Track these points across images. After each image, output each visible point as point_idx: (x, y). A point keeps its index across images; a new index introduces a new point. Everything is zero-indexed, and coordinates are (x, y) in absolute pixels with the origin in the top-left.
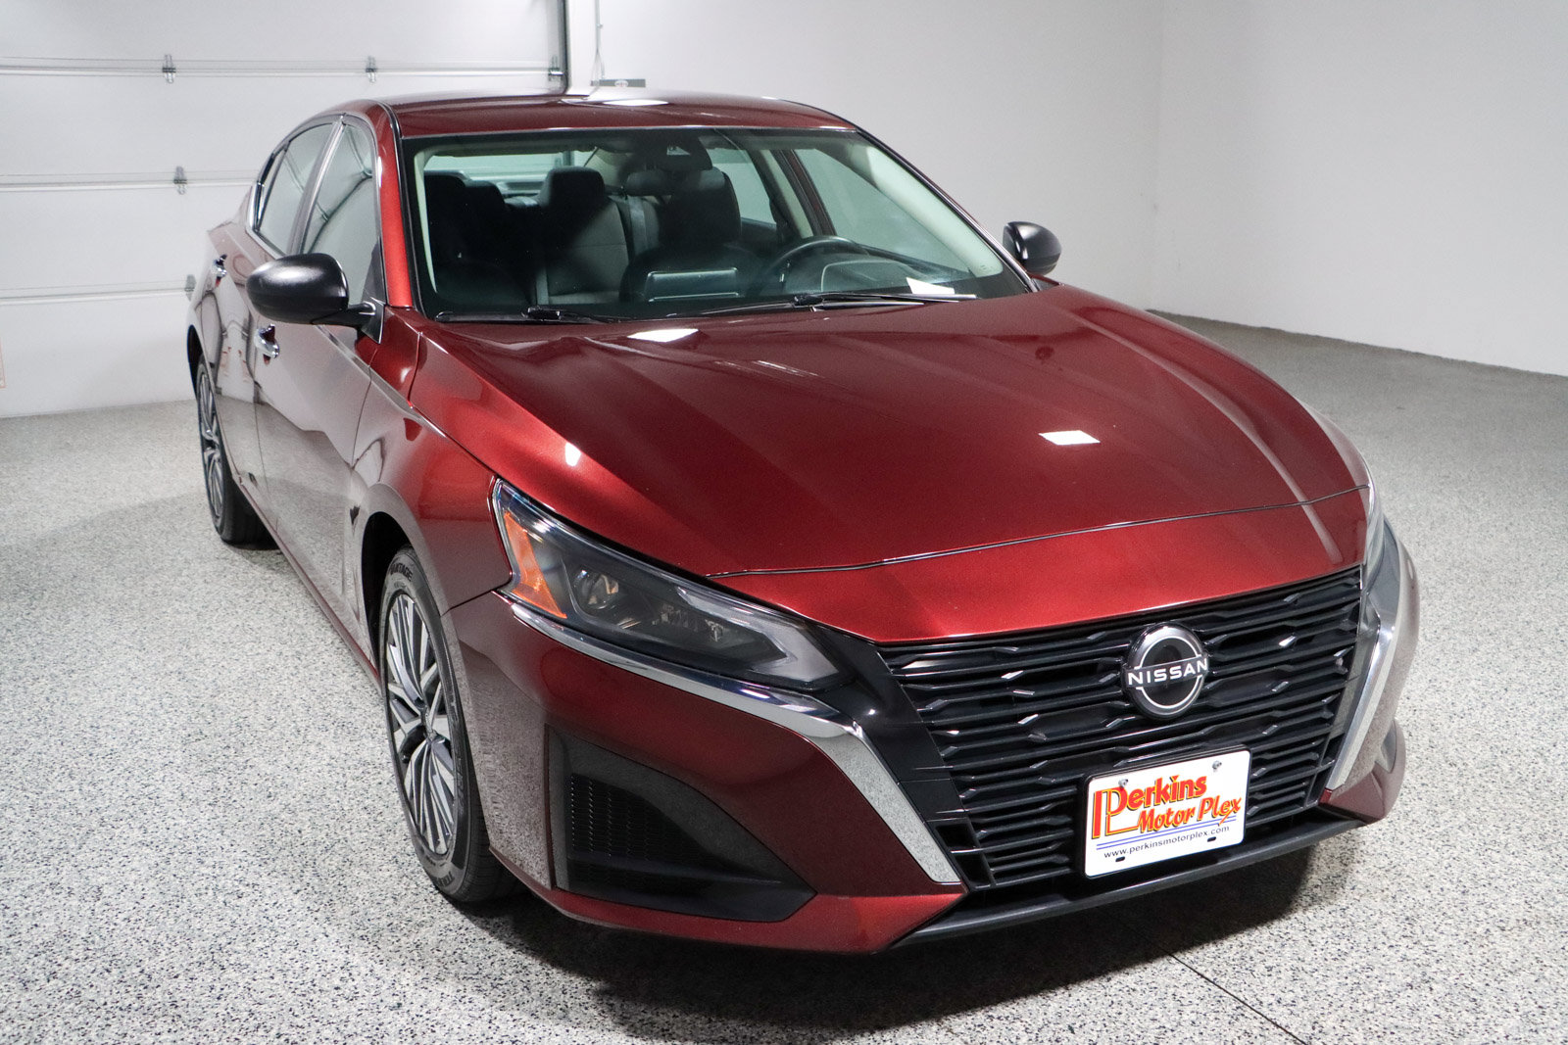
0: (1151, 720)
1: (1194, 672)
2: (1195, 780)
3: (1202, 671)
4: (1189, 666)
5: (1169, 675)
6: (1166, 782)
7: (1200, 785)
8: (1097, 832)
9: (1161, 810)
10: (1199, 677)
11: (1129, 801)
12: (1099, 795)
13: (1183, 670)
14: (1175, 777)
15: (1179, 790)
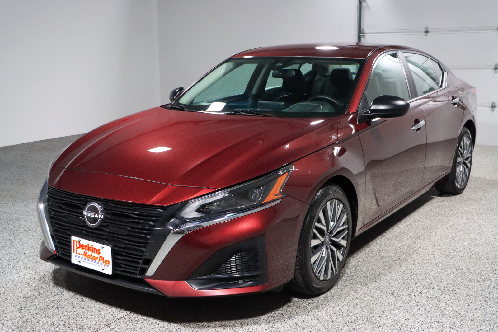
0: (87, 227)
1: (98, 217)
2: (97, 249)
3: (100, 218)
4: (96, 215)
5: (91, 215)
6: (90, 246)
7: (98, 252)
8: (74, 251)
9: (89, 253)
10: (99, 219)
11: (81, 246)
12: (74, 241)
13: (95, 215)
14: (92, 246)
15: (93, 250)
